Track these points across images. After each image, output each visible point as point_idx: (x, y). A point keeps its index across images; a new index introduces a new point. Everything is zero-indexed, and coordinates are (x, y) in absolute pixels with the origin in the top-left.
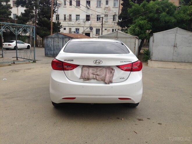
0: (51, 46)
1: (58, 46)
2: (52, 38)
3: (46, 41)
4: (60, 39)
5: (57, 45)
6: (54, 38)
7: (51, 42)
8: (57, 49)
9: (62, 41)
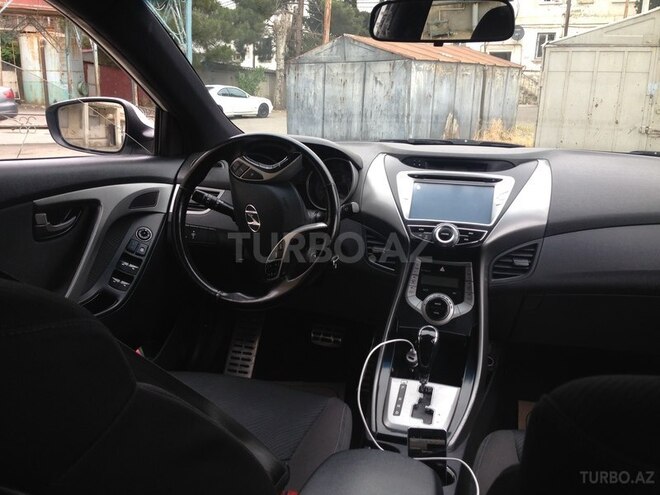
0: (311, 101)
1: (343, 99)
2: (317, 62)
3: (293, 81)
4: (353, 67)
5: (338, 97)
6: (325, 63)
7: (314, 83)
8: (336, 115)
9: (358, 76)
